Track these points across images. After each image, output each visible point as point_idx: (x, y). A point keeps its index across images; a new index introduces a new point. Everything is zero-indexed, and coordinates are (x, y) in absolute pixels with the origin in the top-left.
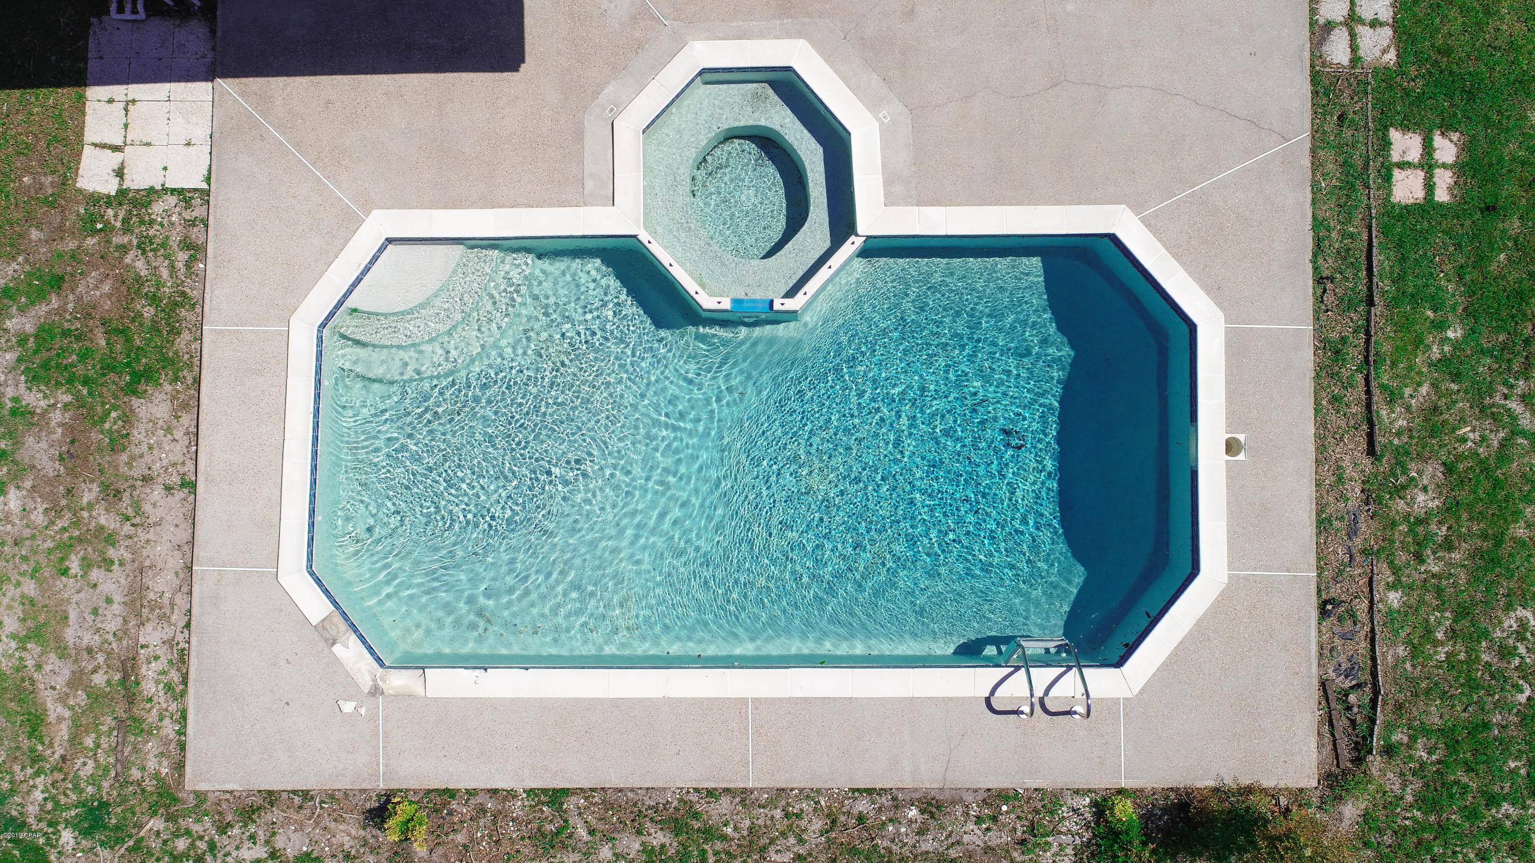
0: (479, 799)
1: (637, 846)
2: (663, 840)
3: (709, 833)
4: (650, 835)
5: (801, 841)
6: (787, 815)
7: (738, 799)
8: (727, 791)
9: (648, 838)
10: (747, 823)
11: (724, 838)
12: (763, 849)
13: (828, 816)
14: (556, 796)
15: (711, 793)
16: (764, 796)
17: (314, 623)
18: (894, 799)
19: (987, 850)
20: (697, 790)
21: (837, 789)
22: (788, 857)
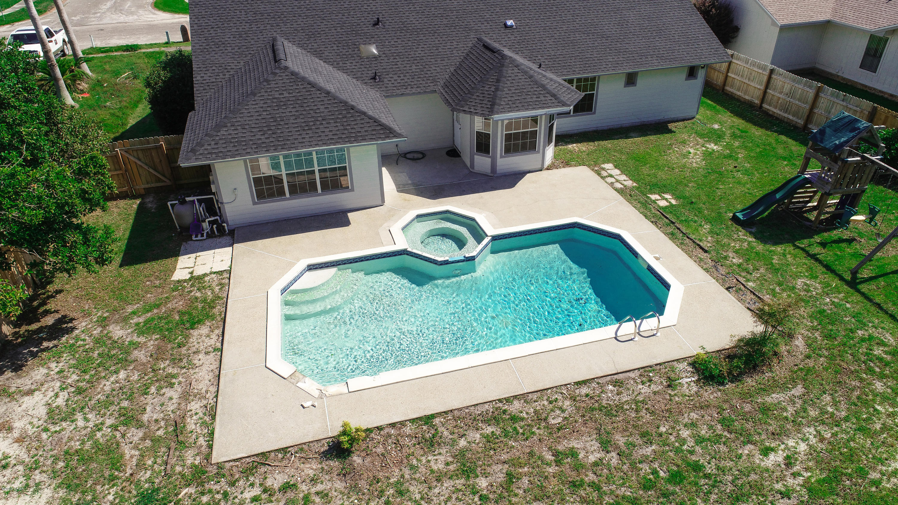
0: (386, 430)
1: (478, 436)
2: (492, 430)
3: (514, 419)
4: (483, 429)
5: (563, 411)
6: (551, 402)
7: (523, 401)
8: (515, 397)
9: (483, 431)
10: (532, 410)
11: (522, 419)
12: (545, 419)
13: (571, 398)
14: (428, 419)
15: (508, 400)
16: (535, 396)
17: (286, 377)
18: (598, 383)
19: (655, 393)
20: (500, 401)
21: (569, 384)
22: (560, 420)
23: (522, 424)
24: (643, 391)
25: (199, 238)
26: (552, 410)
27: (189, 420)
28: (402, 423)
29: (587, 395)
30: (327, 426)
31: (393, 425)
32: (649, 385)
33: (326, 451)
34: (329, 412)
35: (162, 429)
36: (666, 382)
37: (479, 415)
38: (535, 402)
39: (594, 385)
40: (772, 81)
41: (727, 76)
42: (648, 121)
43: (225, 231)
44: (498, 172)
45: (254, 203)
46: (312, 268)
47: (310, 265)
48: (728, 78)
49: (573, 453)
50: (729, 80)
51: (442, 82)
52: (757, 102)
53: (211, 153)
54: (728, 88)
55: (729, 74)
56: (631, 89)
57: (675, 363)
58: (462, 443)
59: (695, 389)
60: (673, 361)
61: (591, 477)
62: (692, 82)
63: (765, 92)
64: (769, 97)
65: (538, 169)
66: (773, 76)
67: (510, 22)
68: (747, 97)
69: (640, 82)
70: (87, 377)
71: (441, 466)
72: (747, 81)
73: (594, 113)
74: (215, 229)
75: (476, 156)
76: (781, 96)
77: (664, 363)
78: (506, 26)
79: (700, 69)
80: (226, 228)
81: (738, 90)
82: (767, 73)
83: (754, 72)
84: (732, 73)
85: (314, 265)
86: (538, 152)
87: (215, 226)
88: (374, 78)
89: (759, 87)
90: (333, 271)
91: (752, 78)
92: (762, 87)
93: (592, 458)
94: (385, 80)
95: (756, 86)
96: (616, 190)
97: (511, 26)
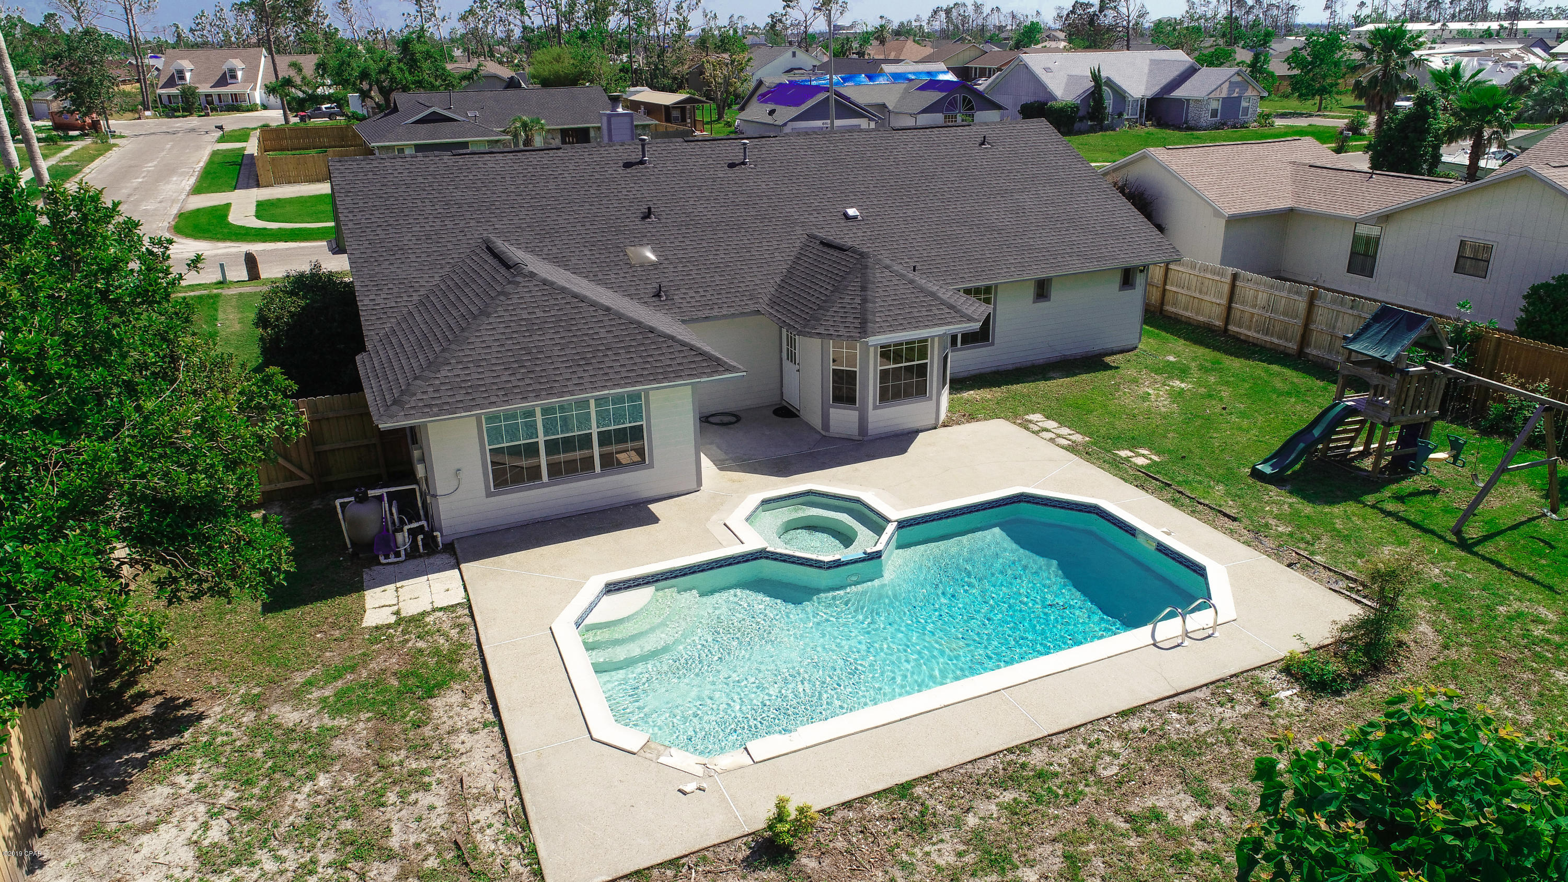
0: (840, 814)
1: (993, 808)
2: (1012, 796)
3: (1041, 775)
4: (998, 797)
5: (1116, 756)
6: (1091, 746)
7: (1045, 749)
8: (1032, 743)
9: (997, 800)
10: (1066, 760)
11: (1056, 775)
12: (1092, 771)
13: (1119, 737)
14: (903, 790)
15: (1022, 748)
16: (1062, 739)
17: (635, 751)
18: (1153, 711)
19: (1246, 717)
20: (1010, 750)
21: (1109, 716)
22: (1115, 770)
23: (1058, 782)
24: (1227, 715)
25: (392, 559)
26: (1098, 757)
27: (479, 837)
28: (863, 800)
29: (1143, 730)
30: (736, 817)
31: (848, 805)
32: (1232, 707)
33: (748, 857)
34: (731, 796)
35: (432, 858)
36: (1257, 699)
37: (984, 775)
38: (1065, 747)
39: (1147, 714)
40: (1237, 291)
41: (1164, 290)
42: (1071, 355)
43: (437, 546)
44: (870, 432)
45: (489, 495)
46: (613, 588)
47: (610, 584)
48: (1167, 293)
49: (1156, 815)
50: (1169, 296)
51: (766, 299)
52: (1219, 323)
53: (430, 406)
54: (1169, 308)
55: (1168, 287)
56: (1042, 305)
57: (1258, 672)
58: (972, 821)
59: (1302, 705)
60: (1254, 669)
61: (1199, 846)
62: (1128, 293)
63: (1229, 308)
64: (1236, 314)
65: (930, 427)
66: (1238, 283)
67: (852, 212)
68: (1201, 318)
69: (1056, 293)
70: (256, 791)
71: (952, 859)
72: (1197, 295)
73: (993, 344)
74: (420, 543)
75: (832, 410)
76: (1255, 311)
77: (1242, 673)
78: (846, 216)
79: (1138, 274)
80: (439, 539)
81: (1186, 309)
82: (1228, 280)
83: (1207, 281)
84: (1172, 285)
85: (615, 584)
86: (930, 398)
87: (420, 537)
88: (658, 295)
89: (1218, 301)
90: (648, 591)
91: (1205, 289)
92: (1224, 301)
93: (1190, 818)
94: (676, 297)
95: (1214, 300)
96: (1062, 447)
97: (855, 217)
